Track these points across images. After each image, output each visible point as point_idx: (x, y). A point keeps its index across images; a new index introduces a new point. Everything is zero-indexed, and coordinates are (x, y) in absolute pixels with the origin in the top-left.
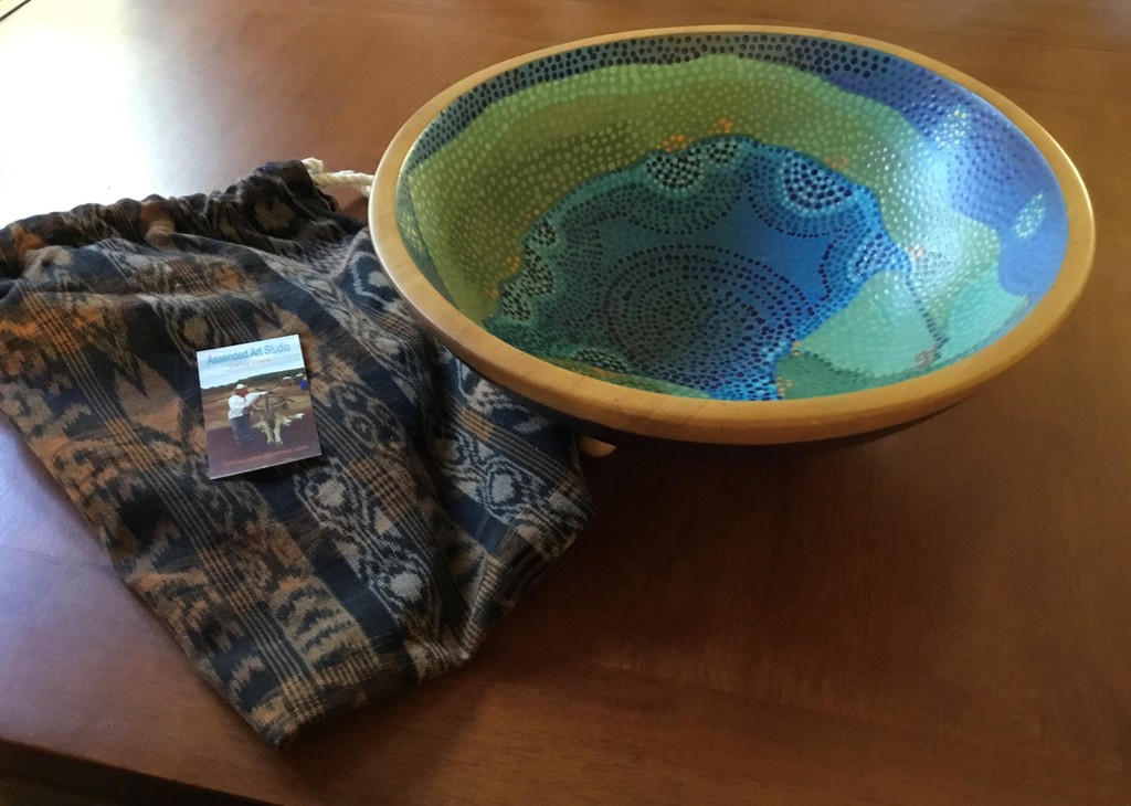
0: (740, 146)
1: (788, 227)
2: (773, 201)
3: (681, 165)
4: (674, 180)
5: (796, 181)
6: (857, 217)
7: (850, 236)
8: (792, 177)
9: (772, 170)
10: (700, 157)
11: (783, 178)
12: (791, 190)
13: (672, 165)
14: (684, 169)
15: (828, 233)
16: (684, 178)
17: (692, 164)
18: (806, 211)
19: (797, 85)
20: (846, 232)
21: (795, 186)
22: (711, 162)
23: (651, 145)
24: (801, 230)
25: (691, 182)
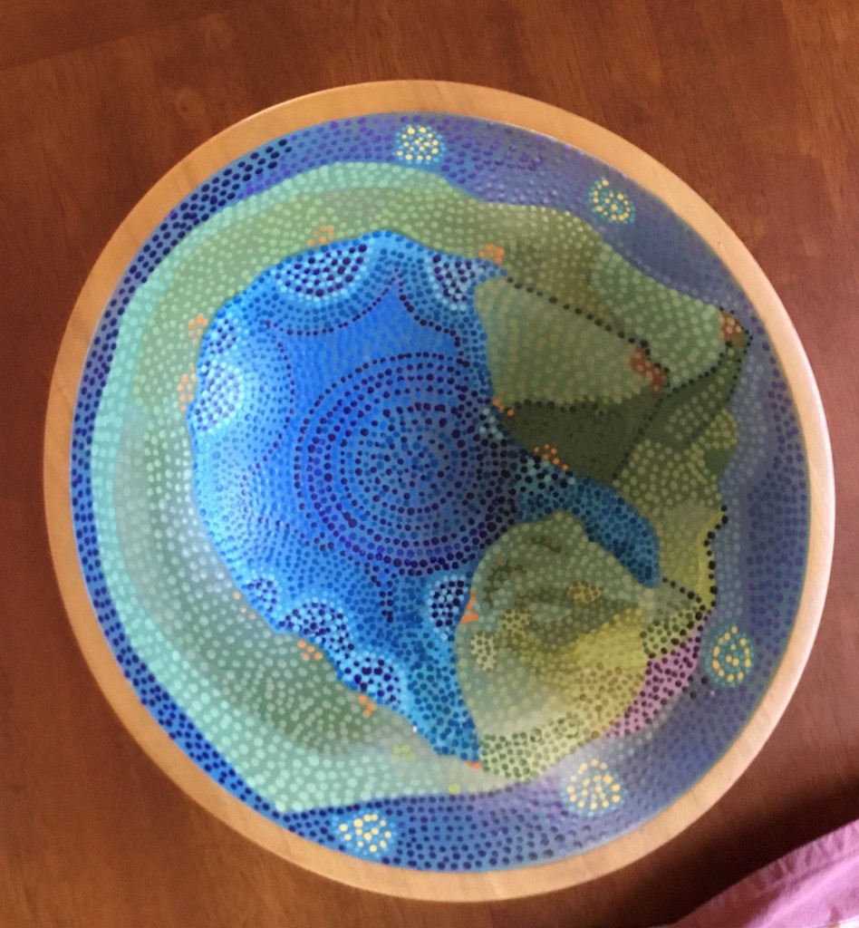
0: (229, 316)
1: (347, 316)
2: (307, 313)
3: (213, 388)
4: (226, 403)
5: (305, 281)
6: (395, 258)
7: (408, 277)
8: (299, 282)
9: (276, 297)
10: (214, 363)
11: (292, 291)
12: (309, 291)
13: (210, 399)
14: (219, 388)
15: (387, 290)
16: (228, 390)
17: (218, 375)
18: (344, 292)
19: (214, 232)
20: (400, 276)
21: (310, 285)
22: (226, 353)
23: (178, 416)
24: (360, 308)
25: (236, 386)
